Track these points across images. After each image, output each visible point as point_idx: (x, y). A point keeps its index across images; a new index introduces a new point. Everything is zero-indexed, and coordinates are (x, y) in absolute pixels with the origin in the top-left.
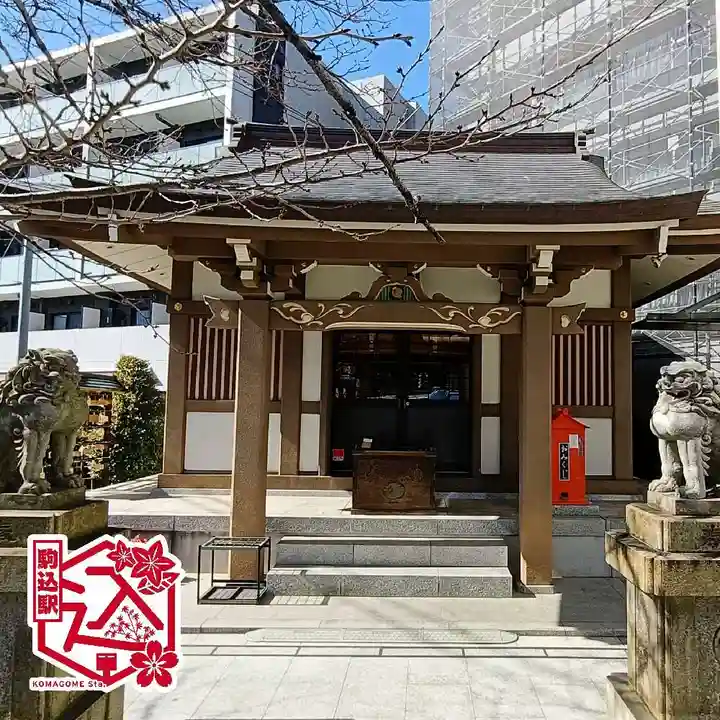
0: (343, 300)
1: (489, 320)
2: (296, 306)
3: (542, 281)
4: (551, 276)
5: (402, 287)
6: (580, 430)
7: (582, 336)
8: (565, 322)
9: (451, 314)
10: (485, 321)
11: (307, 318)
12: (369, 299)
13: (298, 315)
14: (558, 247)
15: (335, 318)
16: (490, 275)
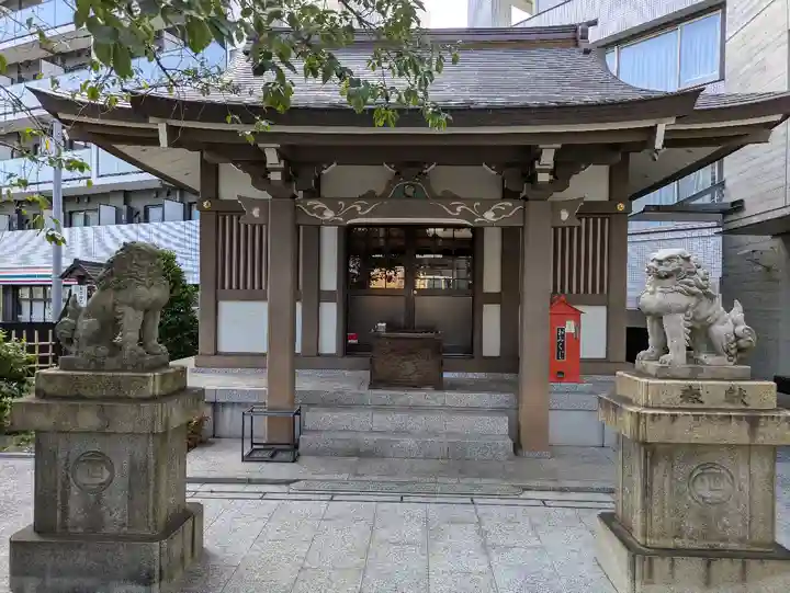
0: (360, 198)
1: (492, 214)
2: (318, 204)
3: (543, 178)
4: (552, 172)
5: (413, 186)
6: (577, 316)
7: (579, 228)
8: (565, 215)
9: (459, 209)
10: (489, 216)
11: (329, 215)
12: (384, 196)
13: (321, 212)
14: (559, 146)
15: (354, 213)
16: (494, 172)
